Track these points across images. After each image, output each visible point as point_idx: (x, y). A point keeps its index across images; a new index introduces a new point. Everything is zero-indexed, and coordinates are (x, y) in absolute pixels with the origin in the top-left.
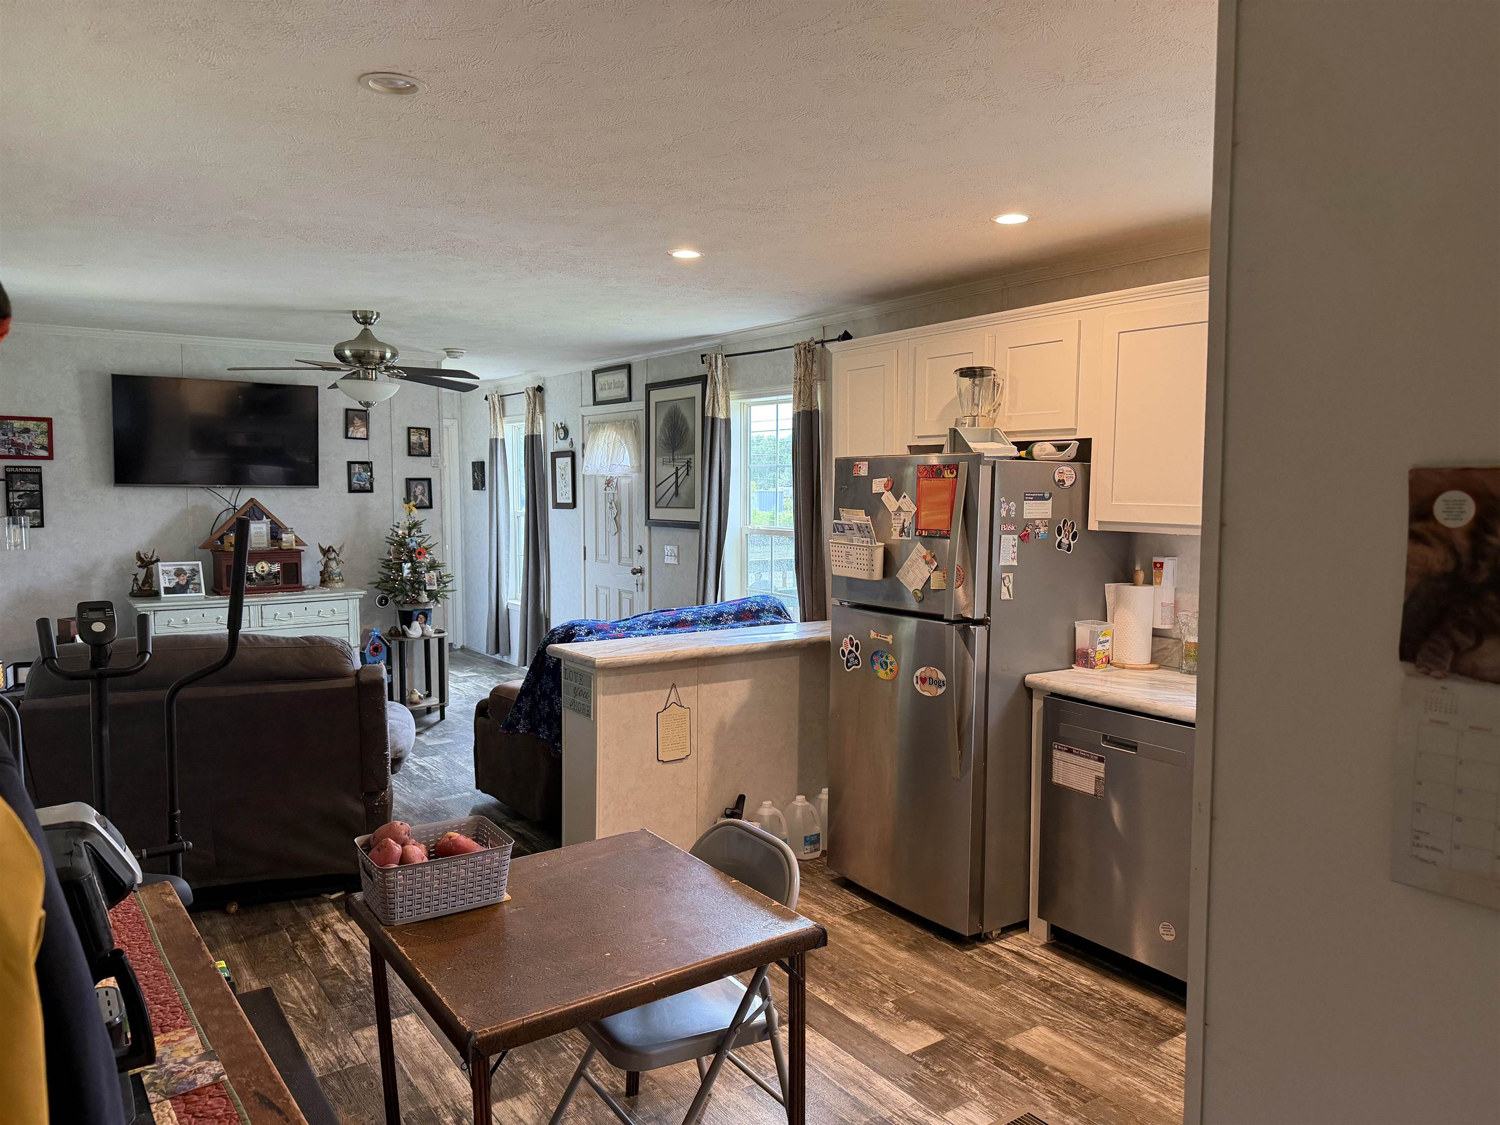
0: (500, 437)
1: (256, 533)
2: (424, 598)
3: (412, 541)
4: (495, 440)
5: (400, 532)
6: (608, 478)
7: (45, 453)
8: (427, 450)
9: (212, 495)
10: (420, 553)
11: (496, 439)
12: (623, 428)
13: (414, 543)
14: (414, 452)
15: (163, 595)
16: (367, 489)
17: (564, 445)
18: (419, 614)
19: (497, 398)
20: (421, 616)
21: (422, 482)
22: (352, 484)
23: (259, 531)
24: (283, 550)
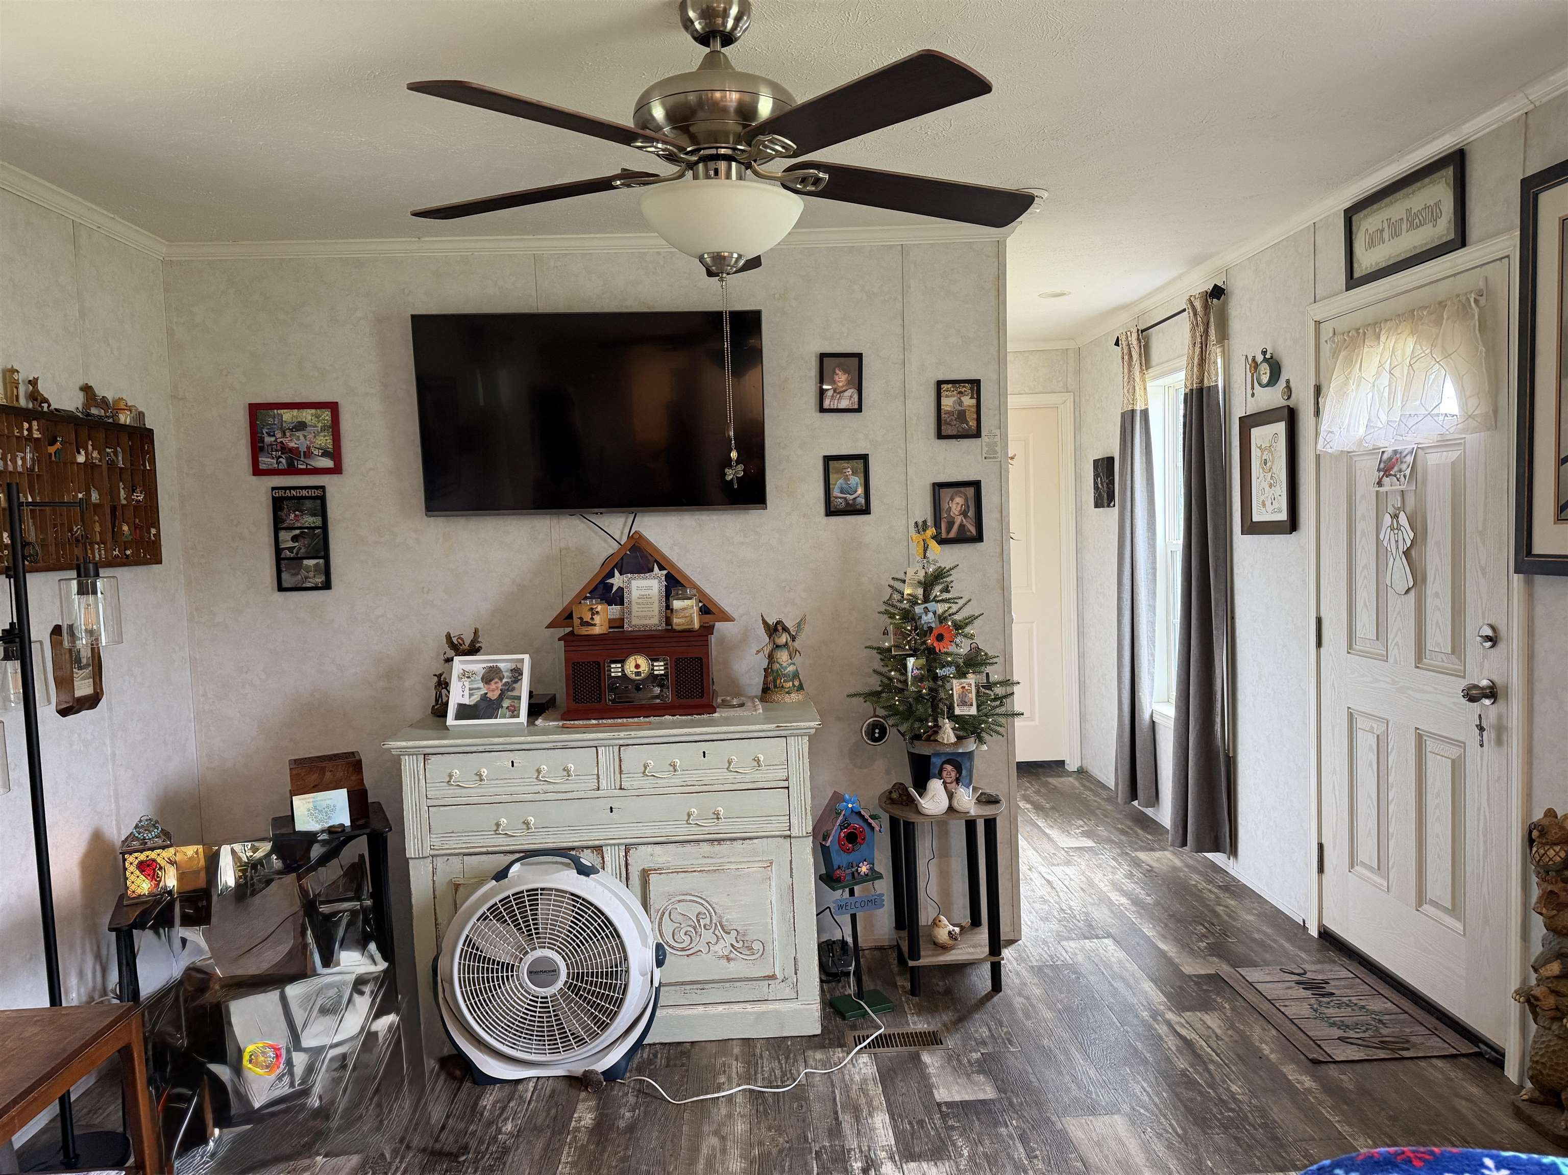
0: (1139, 407)
1: (641, 597)
2: (948, 734)
3: (926, 610)
4: (1130, 414)
5: (908, 591)
6: (1385, 456)
7: (328, 463)
8: (973, 424)
9: (590, 528)
10: (940, 638)
11: (1133, 411)
12: (1438, 322)
13: (931, 615)
14: (946, 430)
15: (450, 720)
16: (858, 507)
17: (1271, 398)
18: (944, 763)
19: (1135, 336)
20: (949, 767)
21: (962, 489)
22: (832, 499)
23: (647, 592)
24: (675, 631)
